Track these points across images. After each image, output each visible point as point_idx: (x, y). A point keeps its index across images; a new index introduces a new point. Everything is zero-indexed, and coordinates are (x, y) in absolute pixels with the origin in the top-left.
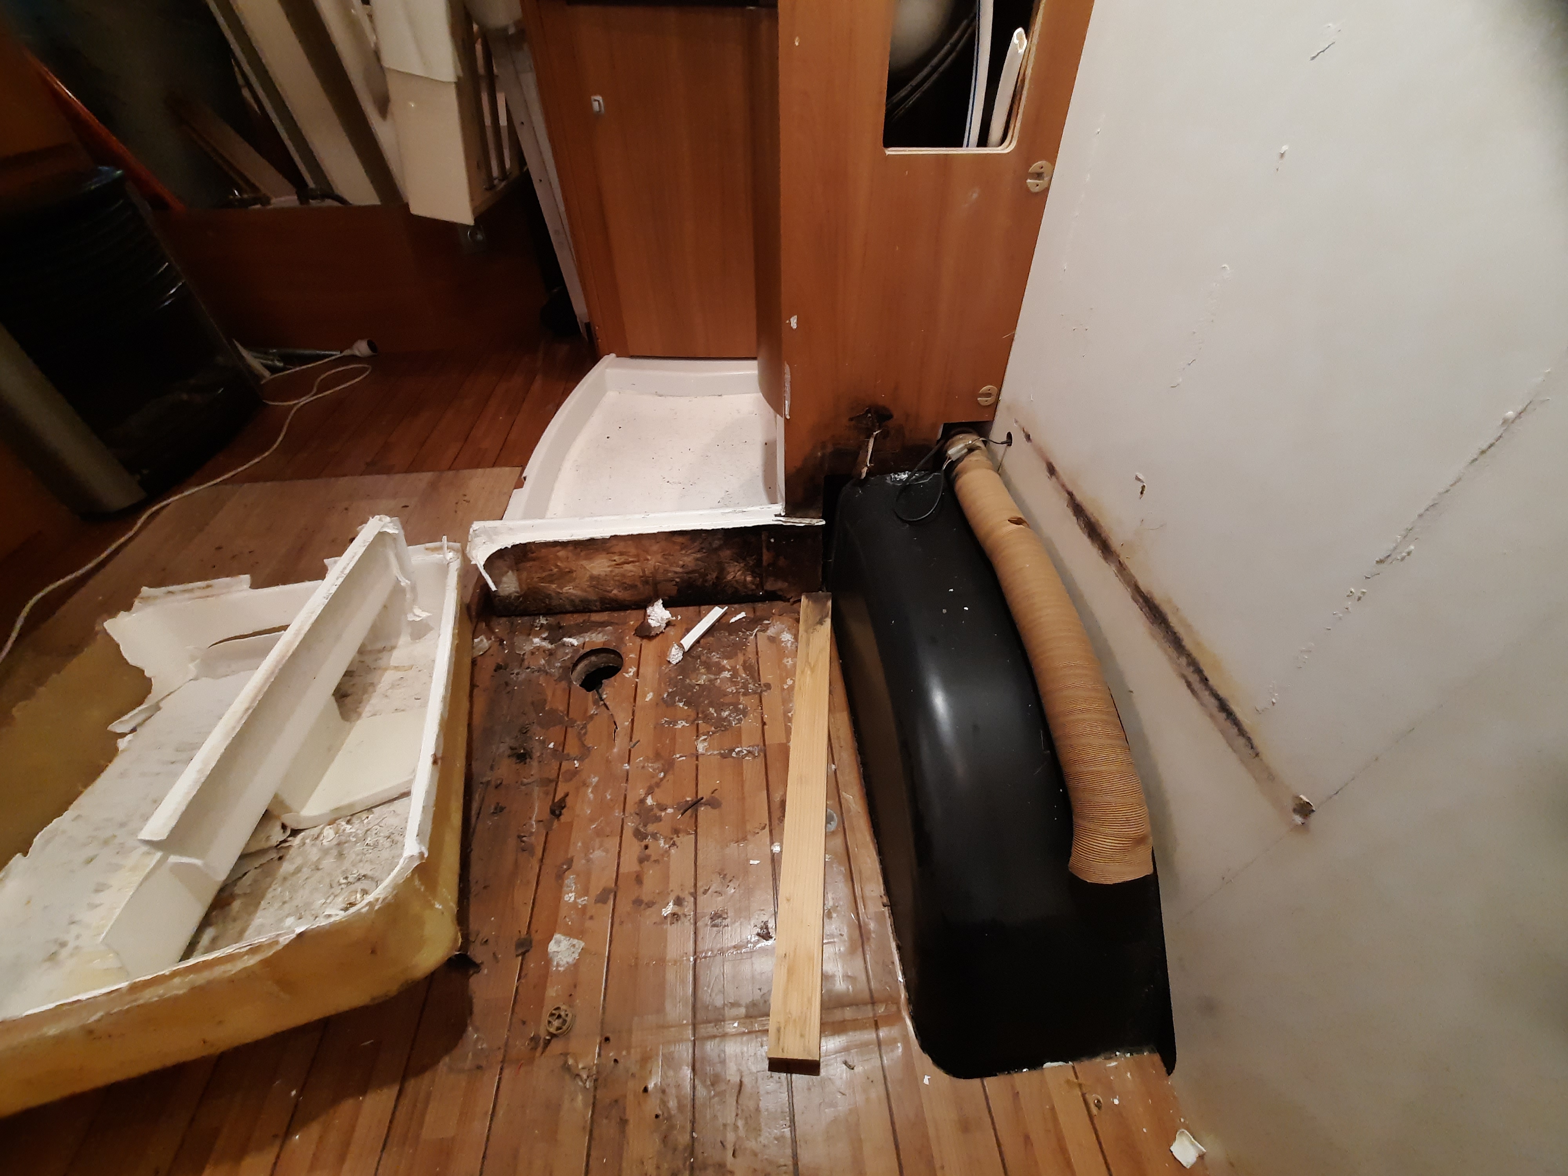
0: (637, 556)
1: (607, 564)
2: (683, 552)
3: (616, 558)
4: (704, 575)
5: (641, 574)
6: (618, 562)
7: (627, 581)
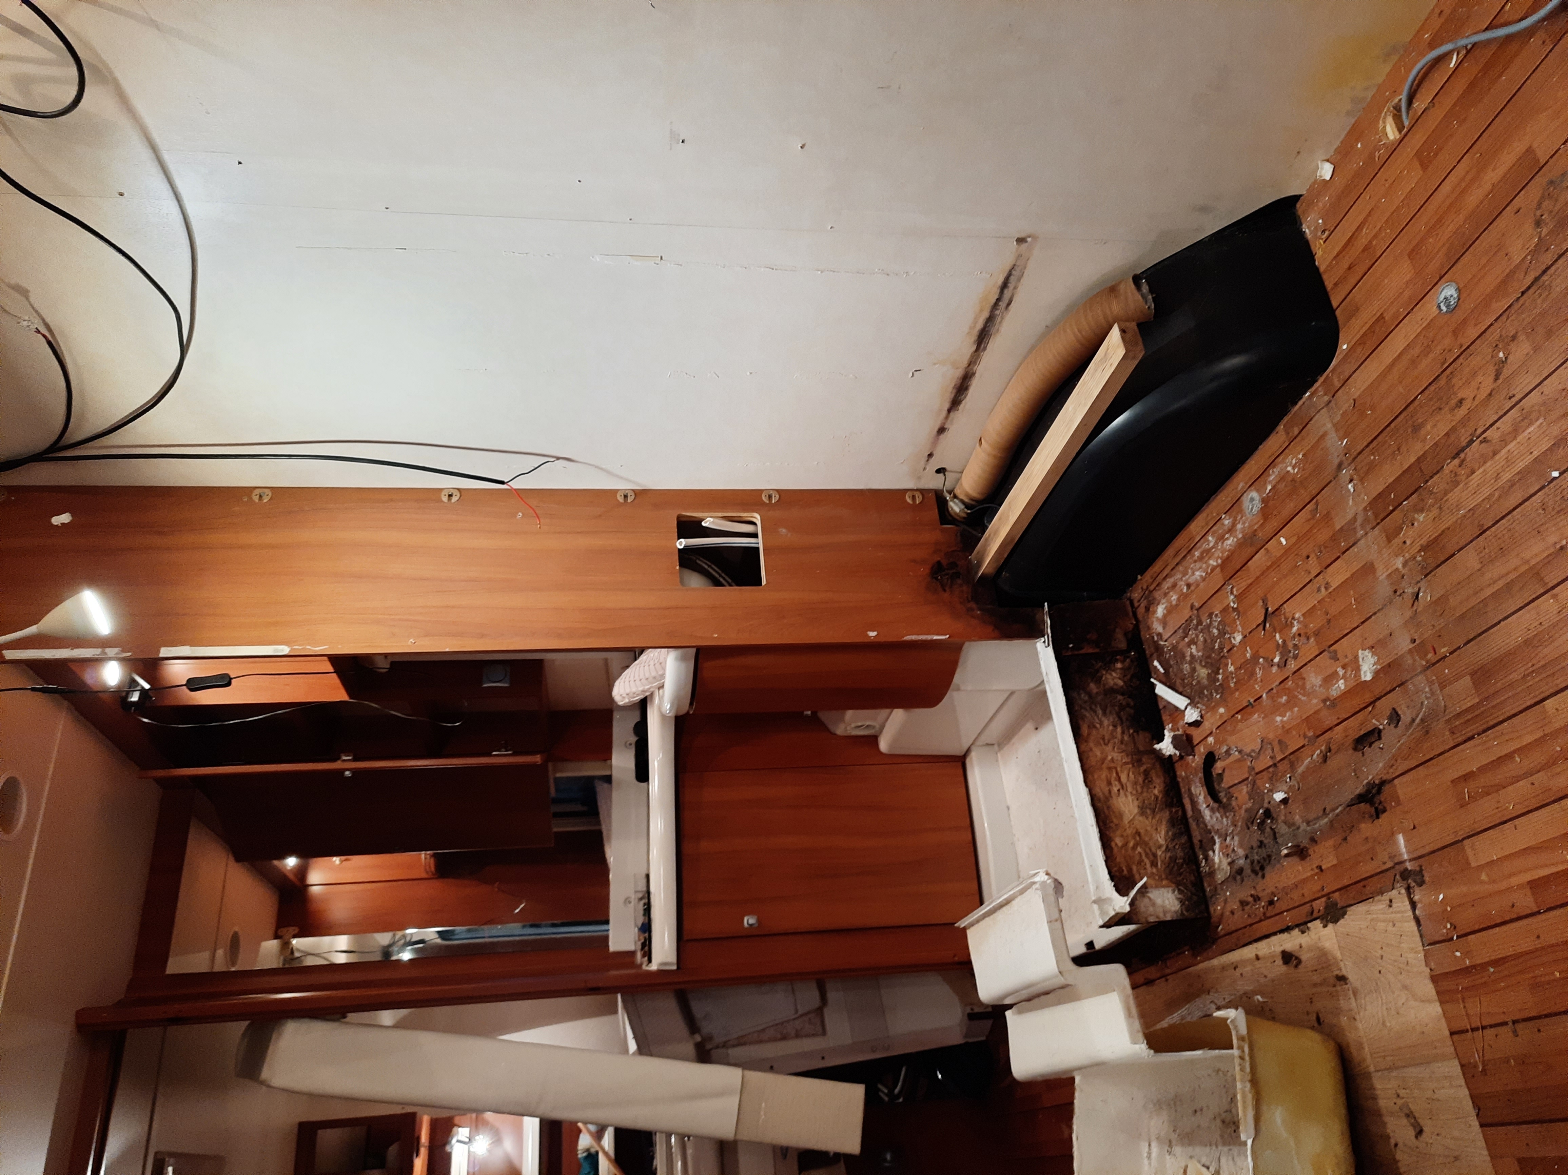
0: (1110, 769)
1: (1124, 798)
2: (1098, 726)
3: (1115, 789)
4: (1122, 708)
5: (1131, 766)
6: (1119, 787)
7: (1141, 780)
